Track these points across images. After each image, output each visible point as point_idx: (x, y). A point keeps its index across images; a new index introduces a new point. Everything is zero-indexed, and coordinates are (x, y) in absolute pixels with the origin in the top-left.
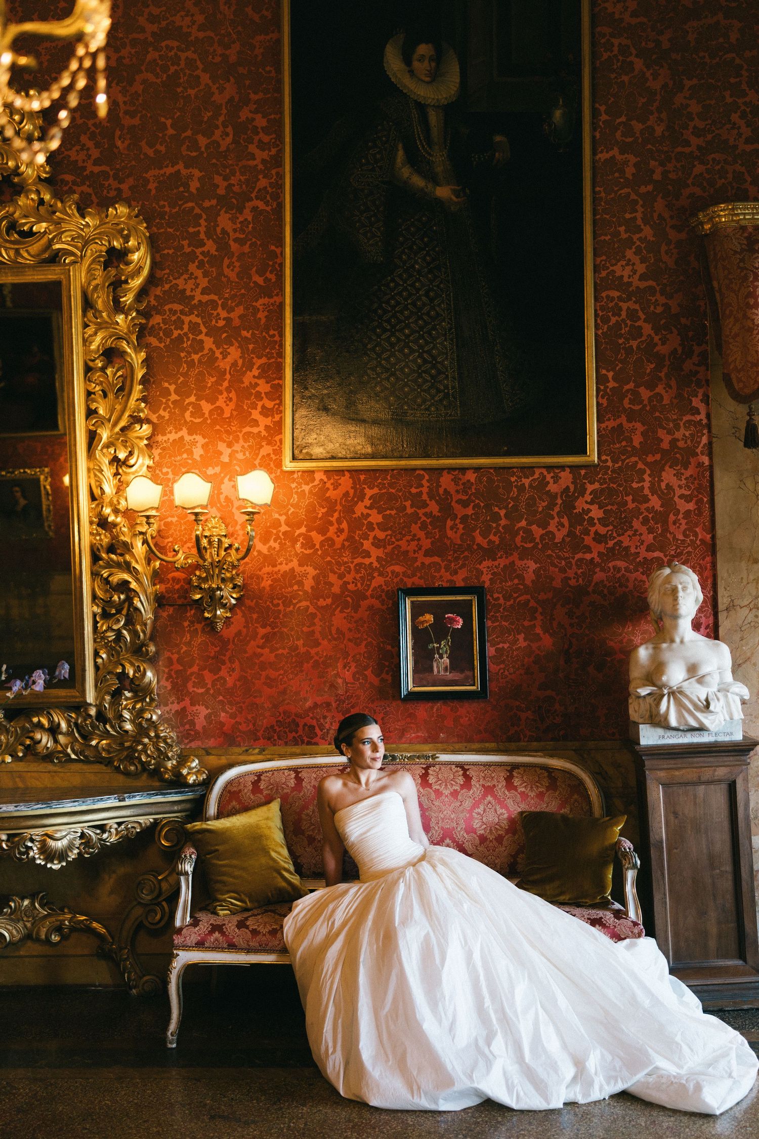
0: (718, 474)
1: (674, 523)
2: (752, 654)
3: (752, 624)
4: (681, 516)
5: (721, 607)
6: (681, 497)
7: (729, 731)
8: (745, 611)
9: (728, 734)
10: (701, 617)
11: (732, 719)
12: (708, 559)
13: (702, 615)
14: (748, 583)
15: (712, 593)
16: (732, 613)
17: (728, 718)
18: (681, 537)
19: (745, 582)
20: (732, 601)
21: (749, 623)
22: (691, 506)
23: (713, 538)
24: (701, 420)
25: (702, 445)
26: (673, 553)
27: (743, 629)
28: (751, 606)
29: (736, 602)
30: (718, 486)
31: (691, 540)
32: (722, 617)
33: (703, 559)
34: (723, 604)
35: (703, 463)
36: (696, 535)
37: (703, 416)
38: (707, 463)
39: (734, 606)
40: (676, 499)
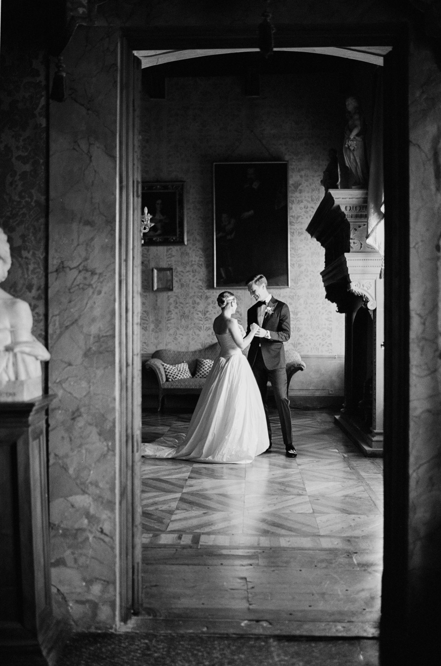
0: (53, 134)
1: (11, 184)
2: (80, 316)
3: (81, 286)
4: (17, 178)
5: (51, 268)
6: (19, 158)
7: (11, 391)
8: (75, 272)
9: (11, 394)
10: (33, 278)
11: (17, 378)
12: (42, 220)
13: (35, 276)
14: (78, 245)
15: (44, 255)
16: (61, 274)
17: (13, 378)
18: (17, 198)
19: (75, 243)
20: (62, 262)
21: (78, 285)
22: (27, 168)
23: (47, 200)
24: (40, 82)
25: (40, 106)
26: (8, 214)
27: (72, 291)
28: (81, 268)
29: (66, 264)
30: (53, 147)
31: (26, 202)
32: (51, 277)
33: (37, 220)
34: (53, 265)
35: (41, 125)
36: (31, 197)
37: (41, 78)
38: (44, 125)
39: (63, 267)
40: (13, 160)
